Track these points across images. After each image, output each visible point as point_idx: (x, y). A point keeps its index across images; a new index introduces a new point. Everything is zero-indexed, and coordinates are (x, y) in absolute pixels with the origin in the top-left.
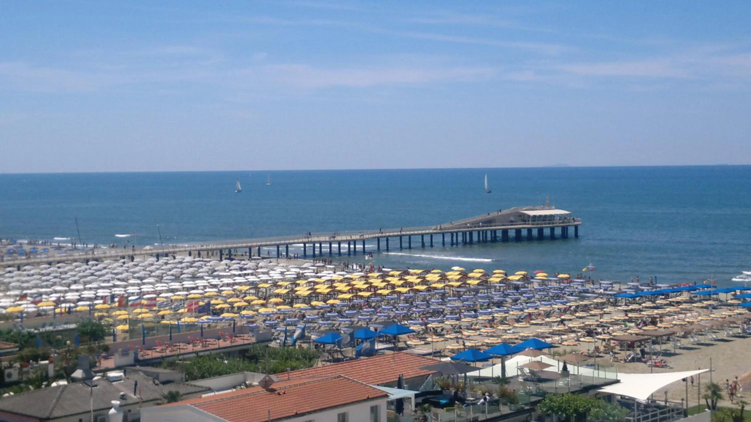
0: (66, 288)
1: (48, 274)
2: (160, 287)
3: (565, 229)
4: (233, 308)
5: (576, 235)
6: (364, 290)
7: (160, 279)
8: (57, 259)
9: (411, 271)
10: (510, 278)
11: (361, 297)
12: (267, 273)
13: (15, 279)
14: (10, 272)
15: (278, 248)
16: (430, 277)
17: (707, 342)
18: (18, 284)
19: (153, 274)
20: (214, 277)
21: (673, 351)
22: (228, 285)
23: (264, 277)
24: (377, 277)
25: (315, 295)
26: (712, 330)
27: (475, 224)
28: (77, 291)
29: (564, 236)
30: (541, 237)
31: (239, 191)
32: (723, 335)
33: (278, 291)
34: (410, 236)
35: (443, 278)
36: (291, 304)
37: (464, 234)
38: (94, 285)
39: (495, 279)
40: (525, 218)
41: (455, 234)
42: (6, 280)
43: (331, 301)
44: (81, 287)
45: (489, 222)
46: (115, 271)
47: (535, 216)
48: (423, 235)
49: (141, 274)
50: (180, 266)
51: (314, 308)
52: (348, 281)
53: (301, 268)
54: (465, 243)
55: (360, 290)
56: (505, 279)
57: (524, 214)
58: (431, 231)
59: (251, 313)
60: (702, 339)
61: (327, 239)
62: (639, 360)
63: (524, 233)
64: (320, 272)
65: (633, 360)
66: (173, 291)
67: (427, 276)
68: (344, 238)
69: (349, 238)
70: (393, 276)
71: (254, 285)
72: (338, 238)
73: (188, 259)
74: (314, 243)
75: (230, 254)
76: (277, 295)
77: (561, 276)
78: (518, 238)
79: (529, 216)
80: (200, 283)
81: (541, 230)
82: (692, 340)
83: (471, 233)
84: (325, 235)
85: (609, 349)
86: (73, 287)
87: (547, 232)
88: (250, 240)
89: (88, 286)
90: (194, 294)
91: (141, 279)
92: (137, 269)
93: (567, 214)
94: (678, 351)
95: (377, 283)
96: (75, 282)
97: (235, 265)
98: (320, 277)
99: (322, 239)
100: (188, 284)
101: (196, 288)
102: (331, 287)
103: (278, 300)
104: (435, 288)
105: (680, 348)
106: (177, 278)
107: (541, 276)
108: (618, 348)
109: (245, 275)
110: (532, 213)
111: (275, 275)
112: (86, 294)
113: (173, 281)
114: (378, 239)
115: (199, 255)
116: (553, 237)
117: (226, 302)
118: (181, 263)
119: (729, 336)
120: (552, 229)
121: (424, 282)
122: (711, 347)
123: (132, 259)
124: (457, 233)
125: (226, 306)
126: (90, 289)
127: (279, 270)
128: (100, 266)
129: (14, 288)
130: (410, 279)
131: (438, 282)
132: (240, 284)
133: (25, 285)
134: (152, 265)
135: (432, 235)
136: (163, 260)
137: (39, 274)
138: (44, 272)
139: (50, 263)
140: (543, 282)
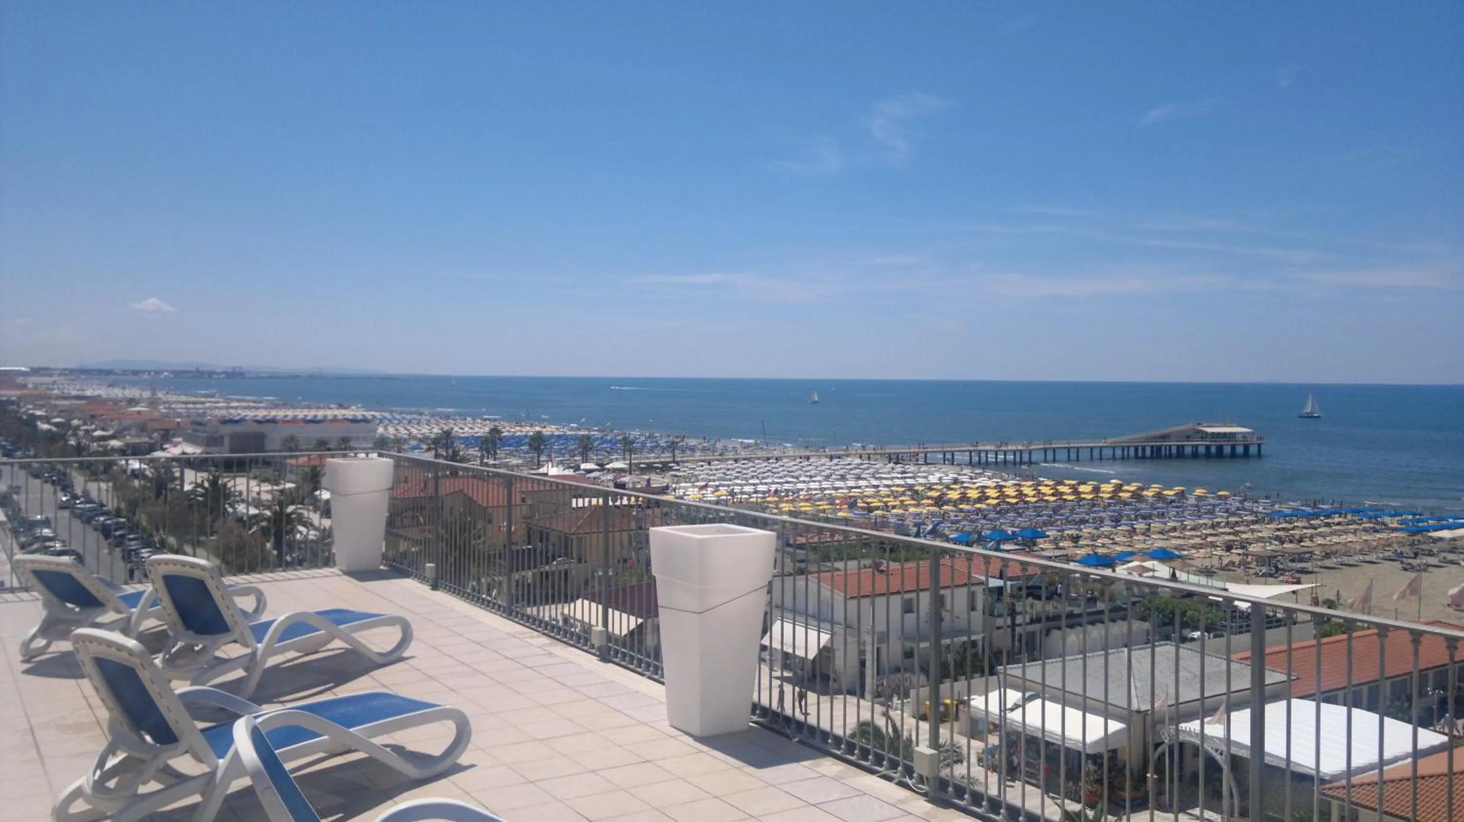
0: (744, 482)
1: (733, 469)
2: (825, 484)
3: (1246, 448)
4: (887, 506)
5: (1259, 454)
6: (1013, 497)
7: (827, 477)
8: (742, 456)
9: (1067, 482)
10: (1165, 492)
11: (1008, 503)
12: (926, 477)
13: (705, 472)
14: (702, 466)
15: (944, 455)
16: (1082, 488)
17: (1351, 563)
18: (706, 476)
19: (823, 474)
20: (877, 479)
21: (1310, 570)
22: (888, 486)
23: (921, 481)
24: (1030, 486)
25: (964, 498)
26: (1361, 552)
27: (1149, 439)
28: (754, 485)
29: (1246, 454)
30: (1220, 454)
31: (815, 402)
32: (1373, 557)
33: (930, 494)
34: (1078, 448)
35: (1096, 490)
36: (940, 506)
37: (1136, 448)
38: (769, 480)
39: (1149, 493)
40: (1204, 436)
41: (1126, 449)
42: (696, 473)
43: (978, 506)
44: (757, 481)
45: (1164, 437)
46: (791, 469)
47: (1213, 434)
48: (1092, 448)
49: (812, 473)
50: (848, 467)
51: (961, 511)
52: (1000, 488)
53: (959, 474)
54: (1136, 457)
55: (1008, 496)
56: (1159, 493)
57: (1203, 432)
58: (1100, 445)
59: (900, 511)
60: (1345, 559)
61: (993, 448)
62: (1271, 575)
63: (1202, 450)
64: (976, 478)
65: (1264, 575)
66: (836, 489)
67: (1102, 486)
68: (1010, 448)
69: (1014, 448)
70: (1046, 486)
71: (910, 487)
72: (980, 448)
73: (858, 461)
74: (980, 452)
75: (898, 458)
76: (928, 498)
77: (1221, 493)
78: (1195, 455)
79: (1207, 433)
80: (862, 483)
81: (1220, 448)
82: (1335, 560)
83: (1144, 448)
84: (991, 445)
85: (1244, 564)
86: (751, 481)
87: (1227, 450)
88: (900, 446)
89: (764, 481)
90: (855, 492)
91: (811, 477)
92: (810, 468)
93: (1248, 433)
94: (1315, 570)
95: (1027, 491)
96: (753, 477)
97: (899, 467)
98: (974, 483)
99: (988, 448)
100: (851, 483)
101: (859, 487)
102: (982, 492)
103: (930, 501)
104: (1084, 499)
105: (1321, 567)
106: (843, 478)
107: (1199, 492)
108: (1255, 563)
109: (906, 478)
110: (1210, 430)
111: (933, 479)
112: (761, 488)
113: (838, 480)
114: (1045, 450)
115: (869, 458)
116: (1233, 455)
117: (881, 501)
118: (849, 464)
119: (1378, 558)
120: (1233, 447)
121: (1076, 492)
122: (1353, 568)
123: (808, 458)
124: (1128, 447)
125: (897, 503)
126: (766, 484)
127: (938, 475)
128: (780, 463)
129: (702, 480)
130: (1061, 489)
131: (1070, 494)
132: (898, 486)
133: (712, 478)
134: (824, 465)
135: (1101, 448)
136: (835, 461)
137: (725, 468)
138: (730, 467)
139: (736, 461)
140: (1199, 498)
